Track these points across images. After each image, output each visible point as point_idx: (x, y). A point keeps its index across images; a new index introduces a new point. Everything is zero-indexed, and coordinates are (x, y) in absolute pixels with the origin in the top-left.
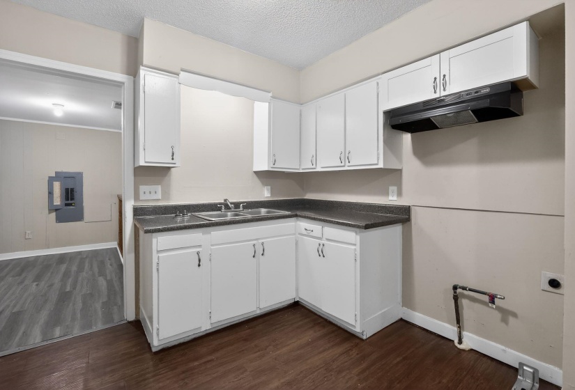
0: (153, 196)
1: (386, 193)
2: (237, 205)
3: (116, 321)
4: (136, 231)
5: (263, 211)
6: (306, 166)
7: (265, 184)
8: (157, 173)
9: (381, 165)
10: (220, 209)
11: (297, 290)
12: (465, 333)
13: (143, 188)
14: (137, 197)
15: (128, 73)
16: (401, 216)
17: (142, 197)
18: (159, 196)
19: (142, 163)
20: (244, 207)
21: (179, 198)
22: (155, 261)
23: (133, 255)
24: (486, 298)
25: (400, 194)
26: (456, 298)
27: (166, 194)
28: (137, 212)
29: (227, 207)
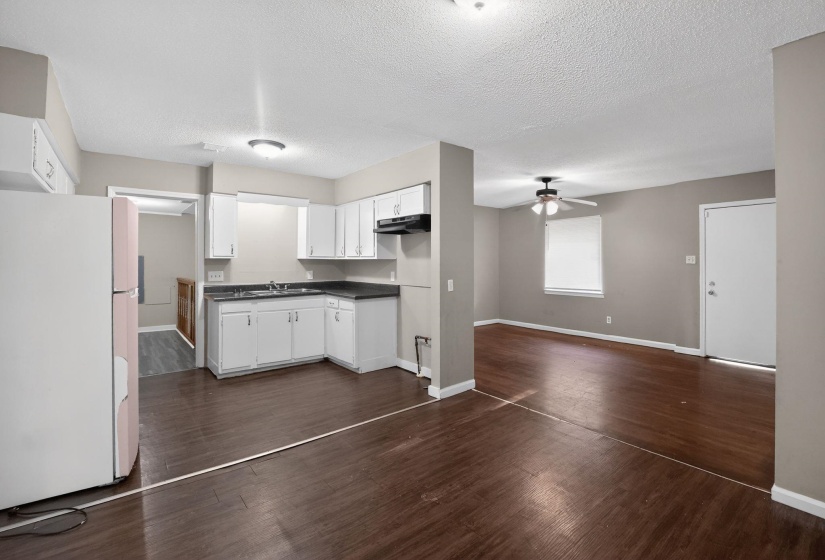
0: (218, 279)
1: (389, 277)
2: (282, 286)
3: (190, 367)
4: (206, 301)
5: (304, 290)
6: (339, 256)
7: (308, 269)
8: (222, 263)
9: (376, 258)
10: (268, 289)
11: (325, 348)
12: (422, 368)
13: (210, 273)
14: (206, 279)
15: (201, 193)
16: (394, 292)
17: (210, 279)
18: (222, 279)
19: (211, 257)
20: (288, 288)
21: (236, 280)
22: (220, 319)
23: (203, 321)
24: (424, 341)
25: (396, 277)
26: (417, 344)
27: (227, 277)
28: (206, 290)
29: (274, 287)
